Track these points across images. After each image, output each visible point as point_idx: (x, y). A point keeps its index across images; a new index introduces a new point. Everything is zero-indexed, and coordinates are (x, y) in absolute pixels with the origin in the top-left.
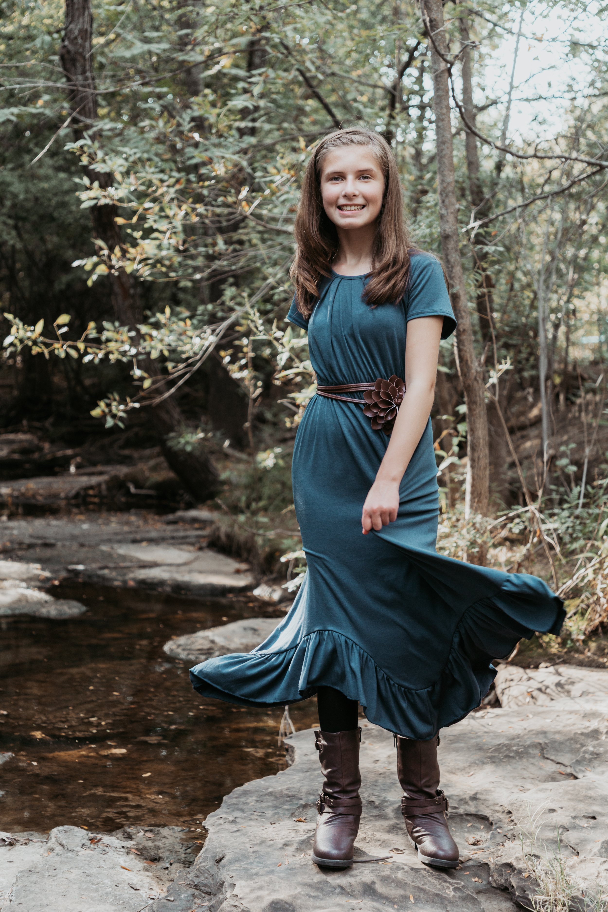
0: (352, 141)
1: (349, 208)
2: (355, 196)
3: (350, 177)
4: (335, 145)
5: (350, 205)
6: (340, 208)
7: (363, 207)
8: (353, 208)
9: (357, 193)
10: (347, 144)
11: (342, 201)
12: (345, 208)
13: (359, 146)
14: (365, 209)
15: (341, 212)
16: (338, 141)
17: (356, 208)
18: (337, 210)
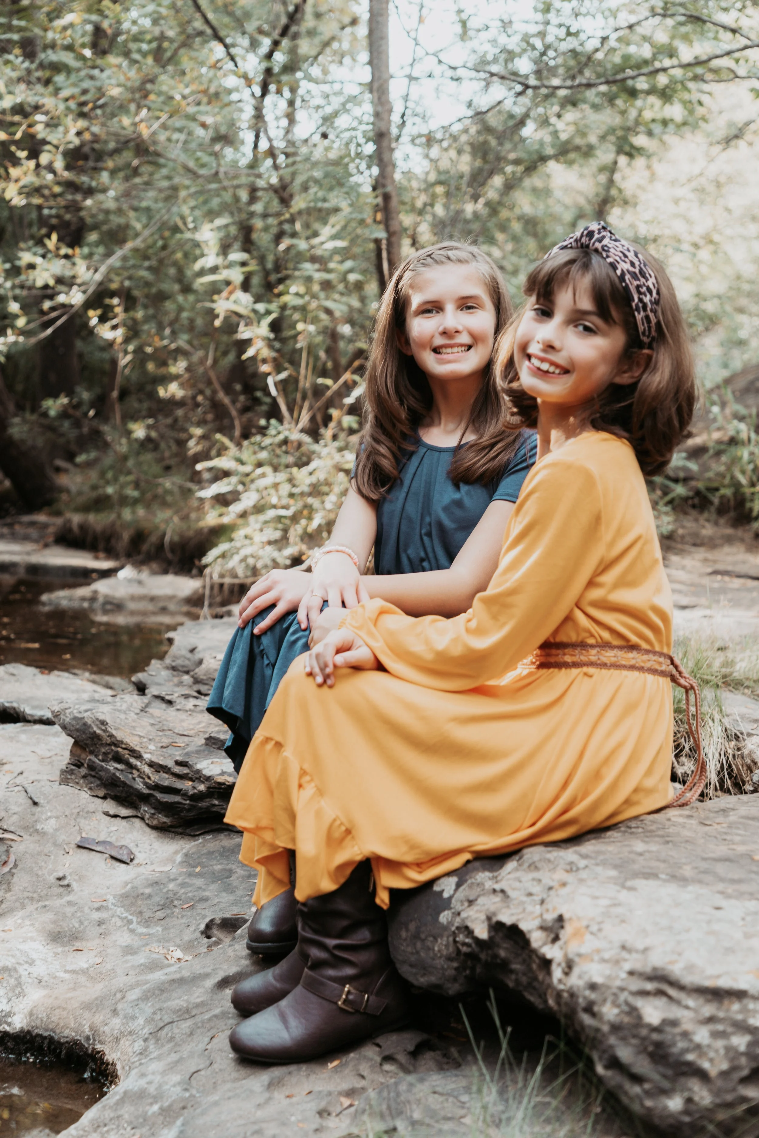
0: (449, 258)
1: (449, 350)
2: (457, 332)
3: (450, 308)
4: (424, 265)
5: (452, 346)
6: (436, 350)
7: (469, 347)
8: (455, 350)
9: (460, 328)
10: (442, 262)
11: (439, 341)
12: (444, 350)
13: (459, 264)
14: (472, 350)
15: (439, 356)
16: (429, 259)
17: (460, 349)
18: (432, 354)
